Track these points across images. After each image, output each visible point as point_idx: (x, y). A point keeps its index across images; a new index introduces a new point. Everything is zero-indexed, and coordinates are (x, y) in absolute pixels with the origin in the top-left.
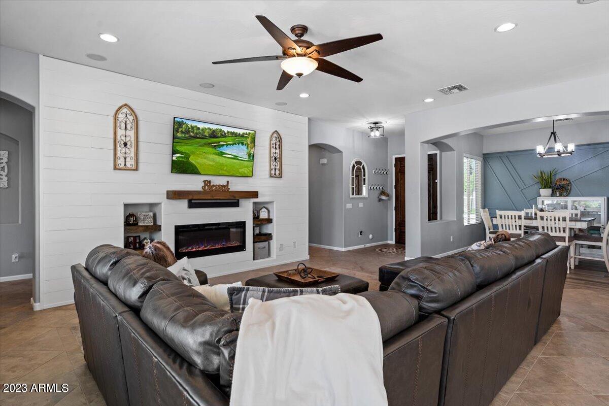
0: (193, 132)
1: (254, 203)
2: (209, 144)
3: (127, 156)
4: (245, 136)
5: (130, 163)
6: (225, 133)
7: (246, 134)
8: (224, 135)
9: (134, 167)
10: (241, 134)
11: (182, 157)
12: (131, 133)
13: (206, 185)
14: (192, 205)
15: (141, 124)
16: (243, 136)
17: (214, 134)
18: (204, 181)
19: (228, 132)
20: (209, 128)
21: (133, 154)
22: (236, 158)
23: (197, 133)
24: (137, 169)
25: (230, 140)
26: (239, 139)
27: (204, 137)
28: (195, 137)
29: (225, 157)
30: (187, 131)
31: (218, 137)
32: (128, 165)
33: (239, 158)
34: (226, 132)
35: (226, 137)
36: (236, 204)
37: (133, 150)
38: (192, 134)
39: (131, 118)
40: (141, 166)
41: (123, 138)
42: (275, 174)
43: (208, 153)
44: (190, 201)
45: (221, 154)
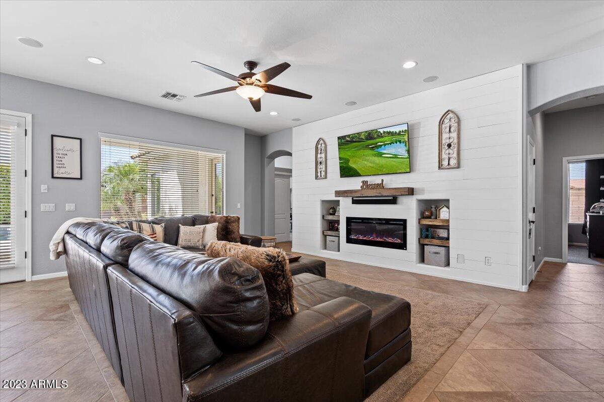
2: (367, 146)
3: (321, 170)
4: (402, 133)
5: (323, 174)
6: (381, 134)
7: (403, 132)
8: (380, 136)
9: (325, 177)
10: (397, 132)
12: (323, 156)
13: (364, 184)
16: (399, 134)
17: (370, 136)
18: (363, 182)
19: (384, 132)
21: (324, 169)
22: (395, 157)
25: (387, 139)
26: (395, 137)
27: (361, 141)
29: (385, 157)
31: (375, 139)
32: (322, 176)
33: (399, 156)
34: (382, 132)
35: (382, 137)
36: (393, 201)
37: (324, 166)
39: (323, 146)
40: (328, 175)
41: (320, 159)
42: (449, 164)
43: (367, 155)
44: (353, 198)
45: (380, 155)
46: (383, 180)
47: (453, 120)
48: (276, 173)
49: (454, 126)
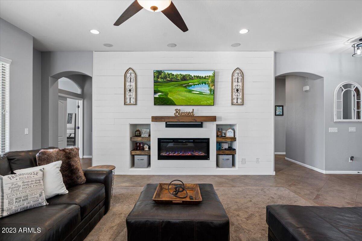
0: (169, 78)
1: (217, 125)
2: (181, 85)
3: (131, 97)
4: (207, 78)
5: (133, 101)
6: (192, 77)
7: (207, 77)
8: (191, 78)
9: (134, 103)
10: (204, 77)
11: (163, 95)
12: (133, 84)
13: (177, 112)
14: (168, 126)
15: (138, 78)
16: (205, 78)
17: (184, 78)
18: (176, 110)
19: (194, 76)
20: (181, 74)
21: (134, 96)
22: (201, 93)
23: (172, 78)
24: (136, 104)
25: (196, 81)
26: (202, 80)
27: (177, 81)
28: (171, 81)
29: (193, 93)
30: (165, 77)
31: (188, 80)
32: (132, 102)
33: (203, 93)
34: (193, 76)
35: (193, 79)
36: (200, 126)
37: (134, 93)
38: (169, 79)
39: (133, 75)
40: (138, 102)
41: (129, 87)
42: (237, 102)
43: (181, 91)
44: (166, 123)
45: (190, 91)
46: (193, 110)
47: (240, 75)
48: (60, 94)
49: (240, 78)
